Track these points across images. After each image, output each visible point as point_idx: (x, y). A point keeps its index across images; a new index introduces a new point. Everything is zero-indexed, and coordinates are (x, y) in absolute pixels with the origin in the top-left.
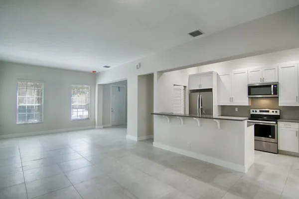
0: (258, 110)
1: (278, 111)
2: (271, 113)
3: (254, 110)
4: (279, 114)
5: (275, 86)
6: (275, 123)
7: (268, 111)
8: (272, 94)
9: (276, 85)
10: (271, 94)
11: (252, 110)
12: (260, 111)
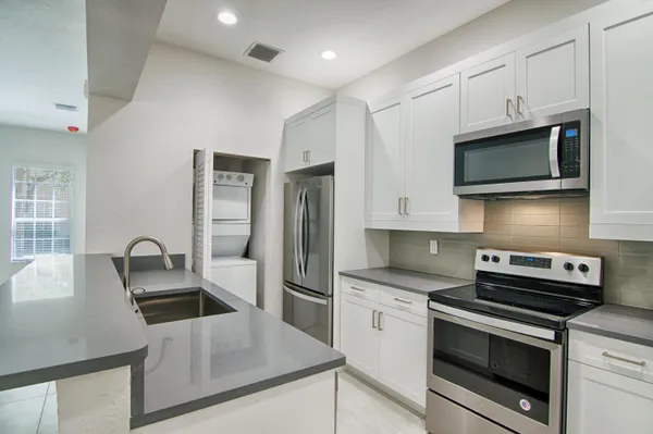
0: (505, 256)
1: (594, 264)
2: (556, 273)
3: (491, 253)
4: (597, 282)
5: (570, 133)
6: (550, 334)
7: (547, 263)
8: (556, 172)
9: (576, 125)
10: (549, 177)
11: (480, 253)
12: (514, 260)
